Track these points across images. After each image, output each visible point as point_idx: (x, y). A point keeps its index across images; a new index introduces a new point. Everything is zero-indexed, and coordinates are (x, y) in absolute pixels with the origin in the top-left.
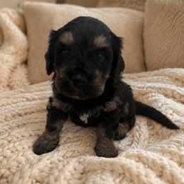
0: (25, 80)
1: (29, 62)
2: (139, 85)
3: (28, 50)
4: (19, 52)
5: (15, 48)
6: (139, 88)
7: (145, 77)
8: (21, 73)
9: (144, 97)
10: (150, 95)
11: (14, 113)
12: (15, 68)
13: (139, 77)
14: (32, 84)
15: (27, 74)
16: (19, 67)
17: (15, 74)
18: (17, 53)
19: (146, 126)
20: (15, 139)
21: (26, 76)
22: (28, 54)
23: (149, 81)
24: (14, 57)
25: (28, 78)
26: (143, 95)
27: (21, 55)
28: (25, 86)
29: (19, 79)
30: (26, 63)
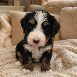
0: (10, 44)
1: (12, 36)
2: (58, 46)
3: (12, 31)
4: (8, 32)
5: (6, 30)
6: (58, 47)
7: (61, 42)
8: (9, 41)
9: (60, 51)
10: (63, 50)
11: (6, 58)
12: (6, 39)
13: (58, 43)
14: (13, 45)
16: (8, 38)
18: (7, 32)
19: (61, 63)
20: (6, 68)
21: (11, 42)
22: (12, 33)
23: (62, 44)
24: (6, 34)
26: (60, 50)
27: (9, 33)
28: (10, 46)
29: (8, 43)
30: (11, 36)
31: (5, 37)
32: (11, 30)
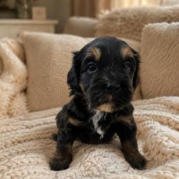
0: (24, 107)
1: (28, 90)
3: (27, 79)
4: (19, 81)
5: (14, 76)
7: (142, 104)
8: (20, 102)
9: (141, 124)
10: (146, 122)
11: (14, 140)
12: (15, 96)
14: (31, 111)
15: (26, 102)
16: (18, 95)
17: (14, 102)
18: (16, 81)
20: (15, 165)
21: (26, 104)
22: (27, 83)
23: (145, 109)
25: (27, 106)
26: (140, 122)
27: (20, 83)
28: (24, 114)
29: (19, 106)
30: (25, 91)
31: (13, 93)
32: (26, 75)
